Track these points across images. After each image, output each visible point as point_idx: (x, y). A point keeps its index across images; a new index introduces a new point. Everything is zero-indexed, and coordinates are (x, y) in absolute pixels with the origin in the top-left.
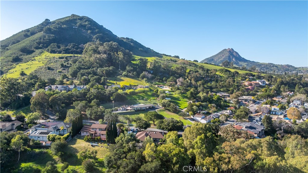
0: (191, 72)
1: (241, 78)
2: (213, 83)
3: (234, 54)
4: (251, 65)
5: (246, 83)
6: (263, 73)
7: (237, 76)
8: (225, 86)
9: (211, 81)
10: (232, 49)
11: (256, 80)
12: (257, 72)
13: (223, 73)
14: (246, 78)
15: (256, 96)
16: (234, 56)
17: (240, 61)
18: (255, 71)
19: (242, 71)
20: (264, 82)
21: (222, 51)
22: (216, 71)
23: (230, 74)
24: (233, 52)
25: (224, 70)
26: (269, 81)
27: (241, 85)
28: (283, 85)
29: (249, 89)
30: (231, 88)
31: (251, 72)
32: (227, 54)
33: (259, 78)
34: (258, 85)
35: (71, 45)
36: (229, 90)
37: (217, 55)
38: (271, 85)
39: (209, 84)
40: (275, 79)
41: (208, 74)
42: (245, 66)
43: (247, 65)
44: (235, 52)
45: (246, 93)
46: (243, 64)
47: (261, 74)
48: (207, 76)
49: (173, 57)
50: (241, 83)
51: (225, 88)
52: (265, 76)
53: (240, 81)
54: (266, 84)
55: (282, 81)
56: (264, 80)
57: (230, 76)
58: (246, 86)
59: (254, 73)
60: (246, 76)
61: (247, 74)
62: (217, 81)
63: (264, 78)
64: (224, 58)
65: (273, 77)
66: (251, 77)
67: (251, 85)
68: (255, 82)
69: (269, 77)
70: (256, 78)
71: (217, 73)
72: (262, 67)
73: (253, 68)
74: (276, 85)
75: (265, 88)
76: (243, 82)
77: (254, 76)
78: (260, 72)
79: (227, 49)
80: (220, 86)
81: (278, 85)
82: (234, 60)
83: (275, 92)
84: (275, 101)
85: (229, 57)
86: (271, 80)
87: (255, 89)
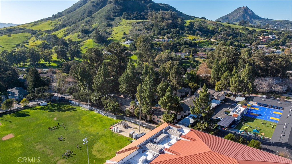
0: (222, 31)
1: (257, 34)
2: (239, 38)
3: (249, 12)
4: (265, 23)
5: (261, 38)
6: (276, 30)
7: (254, 33)
8: (247, 40)
9: (237, 36)
10: (247, 7)
11: (268, 35)
12: (270, 29)
13: (244, 31)
14: (261, 34)
15: (268, 45)
16: (248, 14)
17: (254, 19)
18: (269, 29)
19: (258, 29)
20: (274, 37)
21: (237, 9)
22: (239, 29)
23: (249, 31)
24: (247, 11)
25: (245, 29)
26: (278, 35)
27: (257, 39)
28: (288, 39)
29: (263, 41)
30: (251, 41)
31: (265, 30)
32: (242, 13)
33: (271, 34)
34: (269, 39)
35: (135, 13)
36: (250, 42)
37: (232, 13)
38: (280, 38)
39: (236, 39)
40: (283, 35)
41: (234, 32)
42: (259, 24)
43: (261, 23)
44: (250, 10)
45: (261, 43)
46: (257, 21)
47: (273, 31)
48: (233, 33)
49: (200, 18)
50: (257, 38)
51: (247, 41)
52: (275, 32)
53: (257, 36)
54: (276, 38)
55: (288, 35)
56: (274, 35)
57: (249, 33)
58: (261, 40)
59: (267, 31)
60: (261, 33)
61: (262, 31)
62: (241, 37)
63: (275, 33)
64: (239, 17)
65: (282, 33)
66: (265, 33)
67: (264, 39)
68: (267, 37)
69: (279, 33)
70: (269, 34)
71: (240, 31)
72: (276, 24)
73: (266, 26)
74: (283, 38)
75: (275, 41)
76: (259, 37)
77: (267, 32)
78: (272, 30)
79: (241, 7)
80: (243, 39)
81: (285, 39)
82: (248, 18)
83: (282, 43)
84: (280, 47)
85: (244, 15)
86: (280, 35)
87: (267, 41)
